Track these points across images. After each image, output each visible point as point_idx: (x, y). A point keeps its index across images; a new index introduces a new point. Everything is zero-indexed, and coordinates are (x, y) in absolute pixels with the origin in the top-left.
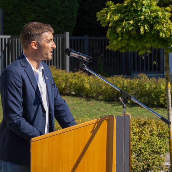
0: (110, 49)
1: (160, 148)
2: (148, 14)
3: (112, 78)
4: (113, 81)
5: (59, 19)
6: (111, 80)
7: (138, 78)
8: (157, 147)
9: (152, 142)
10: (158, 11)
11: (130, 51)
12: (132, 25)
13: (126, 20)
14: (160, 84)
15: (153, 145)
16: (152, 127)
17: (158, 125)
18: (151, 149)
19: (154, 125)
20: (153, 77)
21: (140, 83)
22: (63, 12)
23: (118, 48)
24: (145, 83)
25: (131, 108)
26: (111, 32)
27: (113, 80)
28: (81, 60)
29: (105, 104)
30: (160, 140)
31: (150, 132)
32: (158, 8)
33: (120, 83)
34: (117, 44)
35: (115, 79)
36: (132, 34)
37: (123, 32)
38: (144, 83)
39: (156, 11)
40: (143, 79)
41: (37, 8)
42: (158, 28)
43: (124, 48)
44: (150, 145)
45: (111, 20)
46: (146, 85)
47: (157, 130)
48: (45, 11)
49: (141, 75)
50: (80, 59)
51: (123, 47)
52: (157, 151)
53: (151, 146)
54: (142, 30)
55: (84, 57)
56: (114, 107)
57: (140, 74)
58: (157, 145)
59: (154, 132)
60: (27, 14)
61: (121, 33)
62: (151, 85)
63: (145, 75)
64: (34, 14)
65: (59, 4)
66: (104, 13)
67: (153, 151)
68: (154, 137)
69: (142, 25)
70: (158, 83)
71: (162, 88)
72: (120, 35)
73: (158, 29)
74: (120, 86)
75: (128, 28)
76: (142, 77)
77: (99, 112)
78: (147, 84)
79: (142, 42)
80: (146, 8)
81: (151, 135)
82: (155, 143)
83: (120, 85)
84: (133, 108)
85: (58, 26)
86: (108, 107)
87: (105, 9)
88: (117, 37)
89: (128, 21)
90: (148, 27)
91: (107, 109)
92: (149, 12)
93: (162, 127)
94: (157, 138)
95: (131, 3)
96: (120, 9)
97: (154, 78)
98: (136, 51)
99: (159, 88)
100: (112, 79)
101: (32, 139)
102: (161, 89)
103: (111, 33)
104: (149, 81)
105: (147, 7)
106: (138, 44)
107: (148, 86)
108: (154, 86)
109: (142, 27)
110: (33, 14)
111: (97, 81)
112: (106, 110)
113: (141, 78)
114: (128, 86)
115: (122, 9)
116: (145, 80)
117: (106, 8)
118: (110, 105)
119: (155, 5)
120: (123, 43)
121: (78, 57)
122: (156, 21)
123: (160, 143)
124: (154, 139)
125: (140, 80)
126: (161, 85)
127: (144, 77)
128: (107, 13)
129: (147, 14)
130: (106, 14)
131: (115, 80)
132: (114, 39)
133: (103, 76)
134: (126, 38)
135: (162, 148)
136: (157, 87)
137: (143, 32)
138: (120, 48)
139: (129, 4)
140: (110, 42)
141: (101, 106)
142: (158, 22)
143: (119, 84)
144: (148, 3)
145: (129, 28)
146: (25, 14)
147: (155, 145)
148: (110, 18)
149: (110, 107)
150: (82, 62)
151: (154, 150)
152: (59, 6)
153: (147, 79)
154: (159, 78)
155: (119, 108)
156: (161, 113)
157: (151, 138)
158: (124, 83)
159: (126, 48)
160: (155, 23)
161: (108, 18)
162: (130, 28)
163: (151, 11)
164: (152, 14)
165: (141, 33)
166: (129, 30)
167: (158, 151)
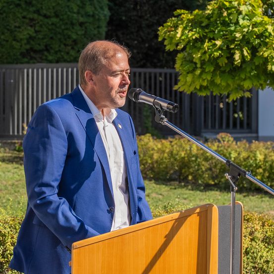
0: (181, 90)
1: (267, 262)
2: (249, 29)
3: (171, 140)
4: (172, 146)
5: (74, 37)
6: (169, 143)
7: (217, 141)
8: (262, 260)
9: (253, 253)
10: (266, 24)
11: (214, 94)
12: (220, 48)
13: (210, 40)
14: (256, 151)
15: (256, 258)
16: (253, 226)
17: (265, 222)
18: (251, 264)
19: (257, 222)
20: (242, 139)
21: (220, 149)
22: (81, 24)
23: (195, 88)
24: (229, 150)
25: (204, 193)
26: (183, 60)
27: (173, 144)
28: (157, 109)
29: (158, 186)
30: (267, 248)
31: (250, 235)
32: (266, 19)
33: (185, 150)
34: (193, 82)
35: (175, 142)
36: (220, 64)
37: (204, 60)
38: (227, 150)
39: (262, 24)
40: (225, 142)
41: (36, 16)
42: (266, 54)
43: (206, 88)
44: (250, 258)
45: (183, 38)
46: (230, 154)
47: (263, 231)
48: (50, 23)
49: (222, 135)
50: (157, 107)
51: (203, 86)
52: (262, 267)
53: (252, 259)
54: (237, 56)
55: (163, 104)
56: (175, 191)
57: (220, 134)
58: (262, 257)
59: (257, 235)
60: (19, 27)
61: (201, 61)
62: (239, 154)
63: (229, 135)
64: (31, 26)
65: (75, 10)
66: (171, 27)
67: (254, 268)
68: (257, 243)
69: (237, 49)
70: (252, 149)
71: (258, 159)
72: (199, 66)
73: (266, 56)
74: (185, 154)
75: (212, 52)
76: (224, 139)
77: (149, 200)
78: (233, 152)
79: (237, 78)
80: (243, 19)
81: (252, 240)
82: (260, 254)
83: (185, 152)
84: (207, 193)
85: (73, 48)
86: (164, 191)
87: (174, 21)
88: (194, 68)
89: (213, 42)
90: (249, 52)
91: (163, 193)
92: (249, 26)
93: (271, 225)
94: (262, 245)
95: (219, 10)
96: (200, 20)
97: (245, 141)
98: (226, 93)
99: (253, 159)
100: (171, 142)
101: (75, 244)
102: (256, 160)
103: (182, 62)
104: (236, 147)
105: (246, 17)
106: (230, 82)
107: (234, 155)
108: (244, 154)
109: (237, 52)
110: (29, 28)
111: (145, 145)
112: (160, 196)
113: (222, 142)
114: (199, 155)
115: (203, 19)
116: (228, 145)
117: (173, 19)
118: (167, 188)
119: (261, 14)
120: (204, 80)
121: (152, 104)
122: (262, 41)
123: (267, 254)
124: (257, 247)
125: (220, 145)
126: (258, 153)
127: (227, 140)
128: (176, 27)
129: (246, 30)
130: (173, 29)
131: (176, 144)
132: (188, 73)
133: (155, 138)
134: (210, 71)
135: (270, 263)
136: (249, 156)
137: (239, 61)
138: (198, 87)
139: (216, 12)
140: (180, 78)
141: (151, 189)
142: (266, 44)
143: (183, 151)
144: (249, 11)
145: (215, 53)
146: (16, 27)
147: (258, 257)
148: (182, 35)
149: (168, 191)
150: (159, 112)
151: (257, 266)
152: (74, 13)
153: (232, 142)
154: (254, 141)
155: (183, 192)
156: (257, 202)
157: (251, 245)
158: (192, 149)
159: (209, 88)
160: (260, 45)
161: (179, 35)
162: (217, 54)
163: (253, 25)
164: (256, 29)
165: (236, 63)
166: (215, 56)
167: (264, 267)
